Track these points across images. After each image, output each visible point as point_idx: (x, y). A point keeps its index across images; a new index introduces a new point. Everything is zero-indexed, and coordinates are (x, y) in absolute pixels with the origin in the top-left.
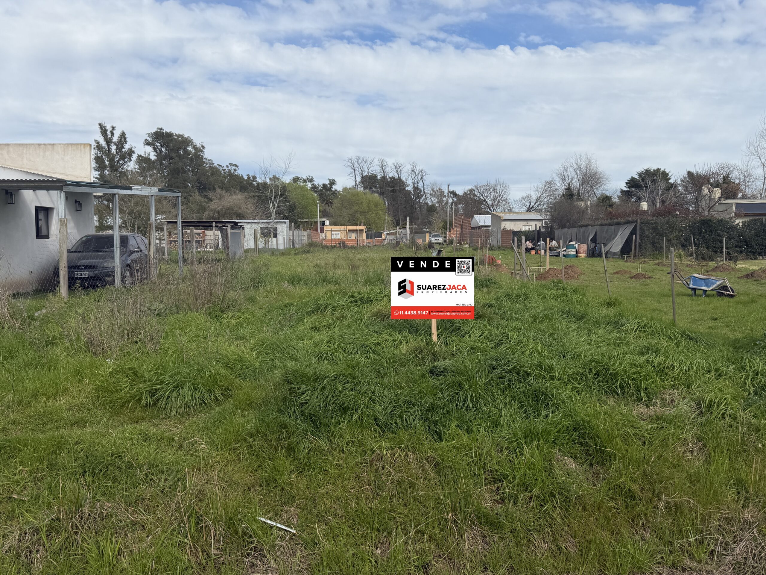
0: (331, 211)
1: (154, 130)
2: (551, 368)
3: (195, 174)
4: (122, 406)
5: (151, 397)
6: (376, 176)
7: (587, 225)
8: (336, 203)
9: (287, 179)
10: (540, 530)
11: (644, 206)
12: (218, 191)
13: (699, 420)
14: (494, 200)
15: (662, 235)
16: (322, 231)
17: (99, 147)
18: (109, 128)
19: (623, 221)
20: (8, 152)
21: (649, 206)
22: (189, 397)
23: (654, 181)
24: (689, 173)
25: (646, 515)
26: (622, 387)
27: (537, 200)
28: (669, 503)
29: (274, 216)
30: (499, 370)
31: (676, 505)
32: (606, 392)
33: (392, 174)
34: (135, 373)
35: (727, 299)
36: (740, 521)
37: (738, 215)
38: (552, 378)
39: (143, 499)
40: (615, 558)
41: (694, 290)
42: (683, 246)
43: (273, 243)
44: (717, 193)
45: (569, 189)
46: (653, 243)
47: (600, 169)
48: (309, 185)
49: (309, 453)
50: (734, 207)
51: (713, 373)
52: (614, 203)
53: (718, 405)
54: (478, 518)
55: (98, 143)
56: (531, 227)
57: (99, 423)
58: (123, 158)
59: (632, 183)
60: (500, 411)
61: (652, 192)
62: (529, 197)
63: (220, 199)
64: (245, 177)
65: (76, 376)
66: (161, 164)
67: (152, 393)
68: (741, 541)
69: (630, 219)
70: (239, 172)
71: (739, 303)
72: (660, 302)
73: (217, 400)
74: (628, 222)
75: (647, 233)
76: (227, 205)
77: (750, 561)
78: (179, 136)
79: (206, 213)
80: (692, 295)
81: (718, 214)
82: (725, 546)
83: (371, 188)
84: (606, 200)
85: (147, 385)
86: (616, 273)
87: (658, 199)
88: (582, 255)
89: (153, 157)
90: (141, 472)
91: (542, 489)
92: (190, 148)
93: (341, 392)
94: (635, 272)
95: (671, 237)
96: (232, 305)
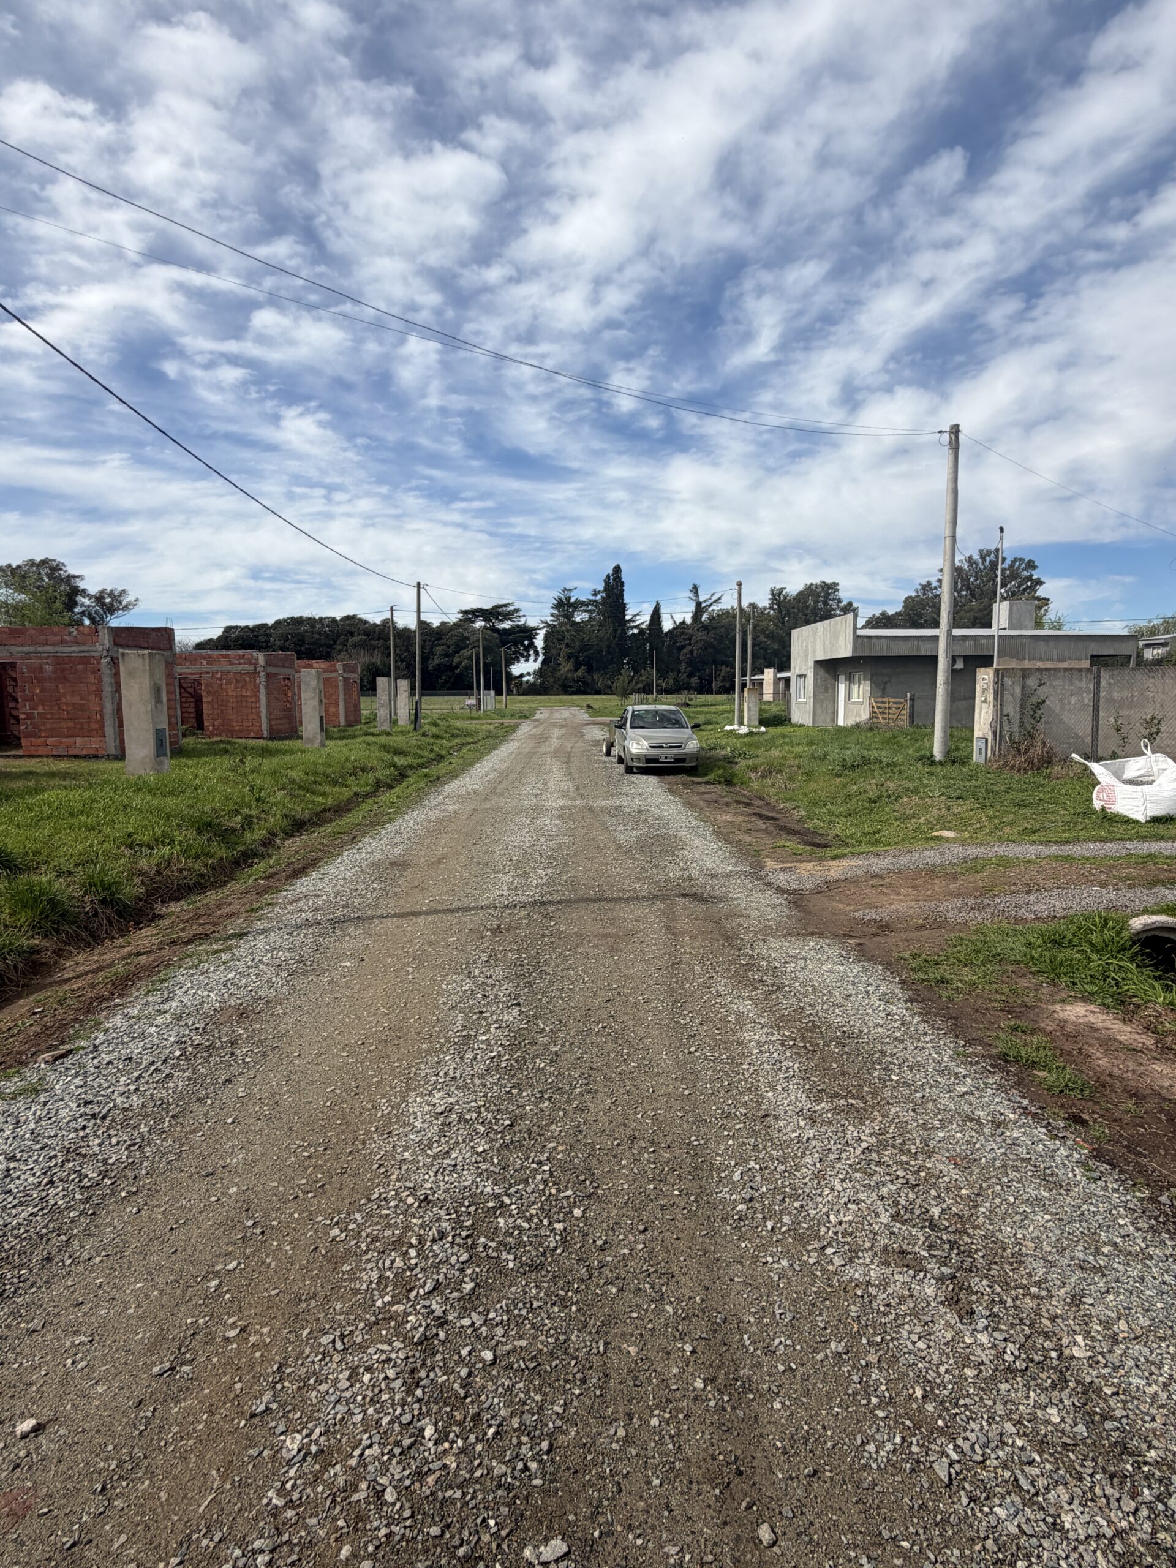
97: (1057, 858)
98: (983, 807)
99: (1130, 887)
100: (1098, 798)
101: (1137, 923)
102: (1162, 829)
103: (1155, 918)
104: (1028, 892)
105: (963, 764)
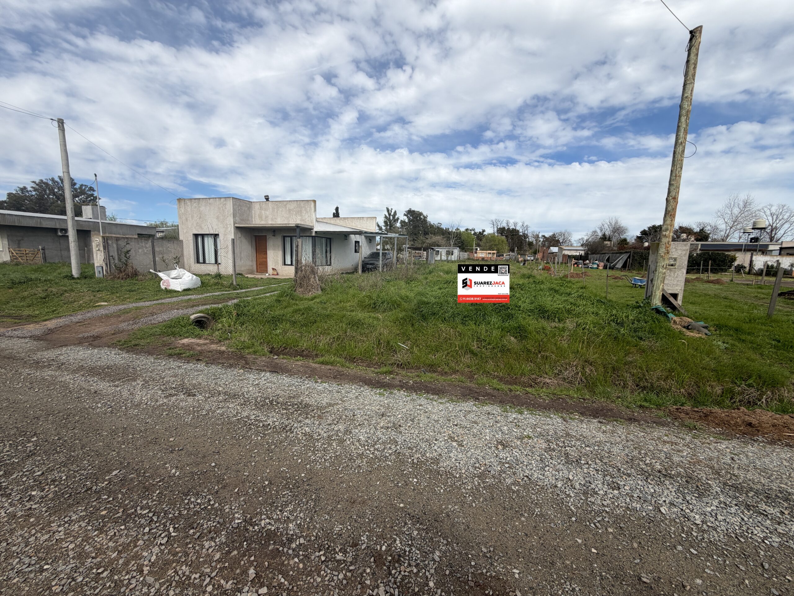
0: (481, 243)
1: (408, 209)
3: (423, 227)
4: (365, 307)
5: (374, 305)
6: (504, 228)
7: (606, 253)
8: (484, 239)
9: (462, 230)
10: (492, 358)
11: (646, 244)
12: (430, 235)
13: (573, 329)
14: (564, 239)
15: (644, 259)
18: (390, 209)
22: (386, 306)
25: (532, 358)
26: (548, 316)
27: (587, 240)
28: (544, 355)
29: (452, 246)
33: (512, 227)
36: (570, 365)
41: (635, 284)
43: (450, 257)
45: (604, 235)
46: (640, 263)
47: (624, 225)
48: (473, 232)
49: (419, 326)
50: (699, 246)
51: (594, 314)
52: (629, 242)
53: (584, 325)
54: (470, 351)
55: (386, 215)
56: (578, 253)
57: (358, 311)
58: (395, 221)
59: (644, 233)
62: (582, 239)
63: (431, 238)
64: (444, 229)
66: (410, 223)
68: (568, 370)
70: (442, 227)
73: (395, 308)
74: (626, 252)
75: (636, 258)
76: (433, 241)
78: (418, 212)
79: (424, 244)
80: (632, 287)
82: (561, 372)
83: (501, 234)
84: (623, 241)
85: (373, 301)
89: (407, 221)
92: (422, 217)
97: (158, 304)
98: (113, 293)
99: (186, 308)
100: (163, 285)
101: (193, 317)
102: (188, 292)
103: (197, 315)
104: (153, 315)
105: (91, 278)
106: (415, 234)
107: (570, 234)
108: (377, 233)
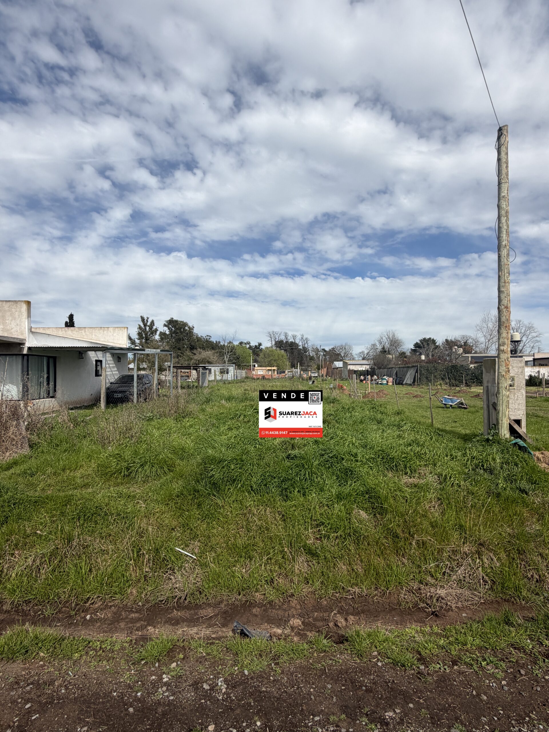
0: (259, 359)
1: (169, 319)
2: (356, 455)
3: (189, 340)
4: (111, 476)
5: (127, 471)
6: (283, 341)
7: (392, 368)
8: (262, 355)
9: (236, 343)
10: (341, 557)
11: (423, 357)
12: (199, 350)
13: (439, 486)
14: (345, 353)
15: (431, 373)
16: (254, 370)
17: (140, 328)
18: (146, 319)
19: (410, 365)
20: (85, 332)
21: (425, 357)
22: (148, 471)
23: (428, 344)
24: (447, 340)
25: (404, 548)
26: (396, 466)
27: (367, 354)
28: (419, 540)
29: (227, 363)
30: (326, 456)
31: (423, 542)
32: (387, 469)
33: (291, 340)
34: (121, 457)
35: (463, 410)
36: (461, 553)
37: (471, 363)
38: (357, 461)
39: (110, 535)
40: (385, 577)
41: (446, 405)
42: (443, 379)
43: (225, 377)
44: (461, 350)
45: (383, 348)
46: (427, 378)
47: (400, 338)
48: (248, 346)
49: (210, 507)
50: (470, 359)
51: (449, 457)
52: (407, 355)
53: (450, 478)
54: (305, 550)
55: (140, 325)
56: (363, 368)
57: (97, 486)
58: (152, 333)
59: (417, 345)
60: (324, 481)
61: (427, 350)
62: (363, 352)
63: (200, 354)
64: (215, 342)
65: (88, 458)
66: (172, 336)
67: (128, 469)
68: (462, 565)
69: (414, 365)
70: (212, 340)
71: (469, 412)
72: (426, 412)
73: (165, 473)
74: (413, 367)
75: (423, 372)
76: (203, 357)
77: (467, 579)
78: (181, 322)
79: (192, 361)
80: (444, 408)
81: (460, 362)
82: (452, 569)
83: (280, 347)
84: (403, 354)
85: (126, 464)
86: (406, 394)
87: (430, 354)
88: (390, 384)
89: (168, 332)
90: (112, 518)
91: (344, 531)
92: (187, 328)
93: (233, 470)
94: (416, 393)
95: (436, 374)
96: (189, 414)
106: (179, 349)
107: (350, 348)
108: (129, 349)
